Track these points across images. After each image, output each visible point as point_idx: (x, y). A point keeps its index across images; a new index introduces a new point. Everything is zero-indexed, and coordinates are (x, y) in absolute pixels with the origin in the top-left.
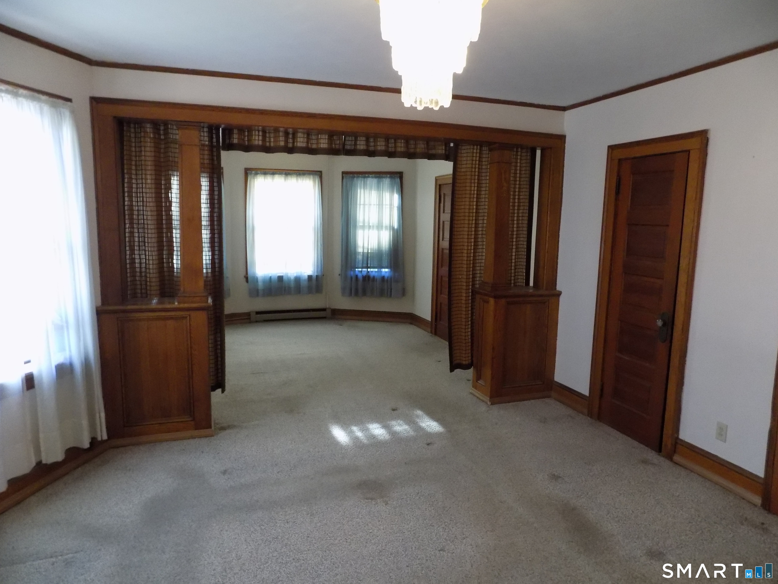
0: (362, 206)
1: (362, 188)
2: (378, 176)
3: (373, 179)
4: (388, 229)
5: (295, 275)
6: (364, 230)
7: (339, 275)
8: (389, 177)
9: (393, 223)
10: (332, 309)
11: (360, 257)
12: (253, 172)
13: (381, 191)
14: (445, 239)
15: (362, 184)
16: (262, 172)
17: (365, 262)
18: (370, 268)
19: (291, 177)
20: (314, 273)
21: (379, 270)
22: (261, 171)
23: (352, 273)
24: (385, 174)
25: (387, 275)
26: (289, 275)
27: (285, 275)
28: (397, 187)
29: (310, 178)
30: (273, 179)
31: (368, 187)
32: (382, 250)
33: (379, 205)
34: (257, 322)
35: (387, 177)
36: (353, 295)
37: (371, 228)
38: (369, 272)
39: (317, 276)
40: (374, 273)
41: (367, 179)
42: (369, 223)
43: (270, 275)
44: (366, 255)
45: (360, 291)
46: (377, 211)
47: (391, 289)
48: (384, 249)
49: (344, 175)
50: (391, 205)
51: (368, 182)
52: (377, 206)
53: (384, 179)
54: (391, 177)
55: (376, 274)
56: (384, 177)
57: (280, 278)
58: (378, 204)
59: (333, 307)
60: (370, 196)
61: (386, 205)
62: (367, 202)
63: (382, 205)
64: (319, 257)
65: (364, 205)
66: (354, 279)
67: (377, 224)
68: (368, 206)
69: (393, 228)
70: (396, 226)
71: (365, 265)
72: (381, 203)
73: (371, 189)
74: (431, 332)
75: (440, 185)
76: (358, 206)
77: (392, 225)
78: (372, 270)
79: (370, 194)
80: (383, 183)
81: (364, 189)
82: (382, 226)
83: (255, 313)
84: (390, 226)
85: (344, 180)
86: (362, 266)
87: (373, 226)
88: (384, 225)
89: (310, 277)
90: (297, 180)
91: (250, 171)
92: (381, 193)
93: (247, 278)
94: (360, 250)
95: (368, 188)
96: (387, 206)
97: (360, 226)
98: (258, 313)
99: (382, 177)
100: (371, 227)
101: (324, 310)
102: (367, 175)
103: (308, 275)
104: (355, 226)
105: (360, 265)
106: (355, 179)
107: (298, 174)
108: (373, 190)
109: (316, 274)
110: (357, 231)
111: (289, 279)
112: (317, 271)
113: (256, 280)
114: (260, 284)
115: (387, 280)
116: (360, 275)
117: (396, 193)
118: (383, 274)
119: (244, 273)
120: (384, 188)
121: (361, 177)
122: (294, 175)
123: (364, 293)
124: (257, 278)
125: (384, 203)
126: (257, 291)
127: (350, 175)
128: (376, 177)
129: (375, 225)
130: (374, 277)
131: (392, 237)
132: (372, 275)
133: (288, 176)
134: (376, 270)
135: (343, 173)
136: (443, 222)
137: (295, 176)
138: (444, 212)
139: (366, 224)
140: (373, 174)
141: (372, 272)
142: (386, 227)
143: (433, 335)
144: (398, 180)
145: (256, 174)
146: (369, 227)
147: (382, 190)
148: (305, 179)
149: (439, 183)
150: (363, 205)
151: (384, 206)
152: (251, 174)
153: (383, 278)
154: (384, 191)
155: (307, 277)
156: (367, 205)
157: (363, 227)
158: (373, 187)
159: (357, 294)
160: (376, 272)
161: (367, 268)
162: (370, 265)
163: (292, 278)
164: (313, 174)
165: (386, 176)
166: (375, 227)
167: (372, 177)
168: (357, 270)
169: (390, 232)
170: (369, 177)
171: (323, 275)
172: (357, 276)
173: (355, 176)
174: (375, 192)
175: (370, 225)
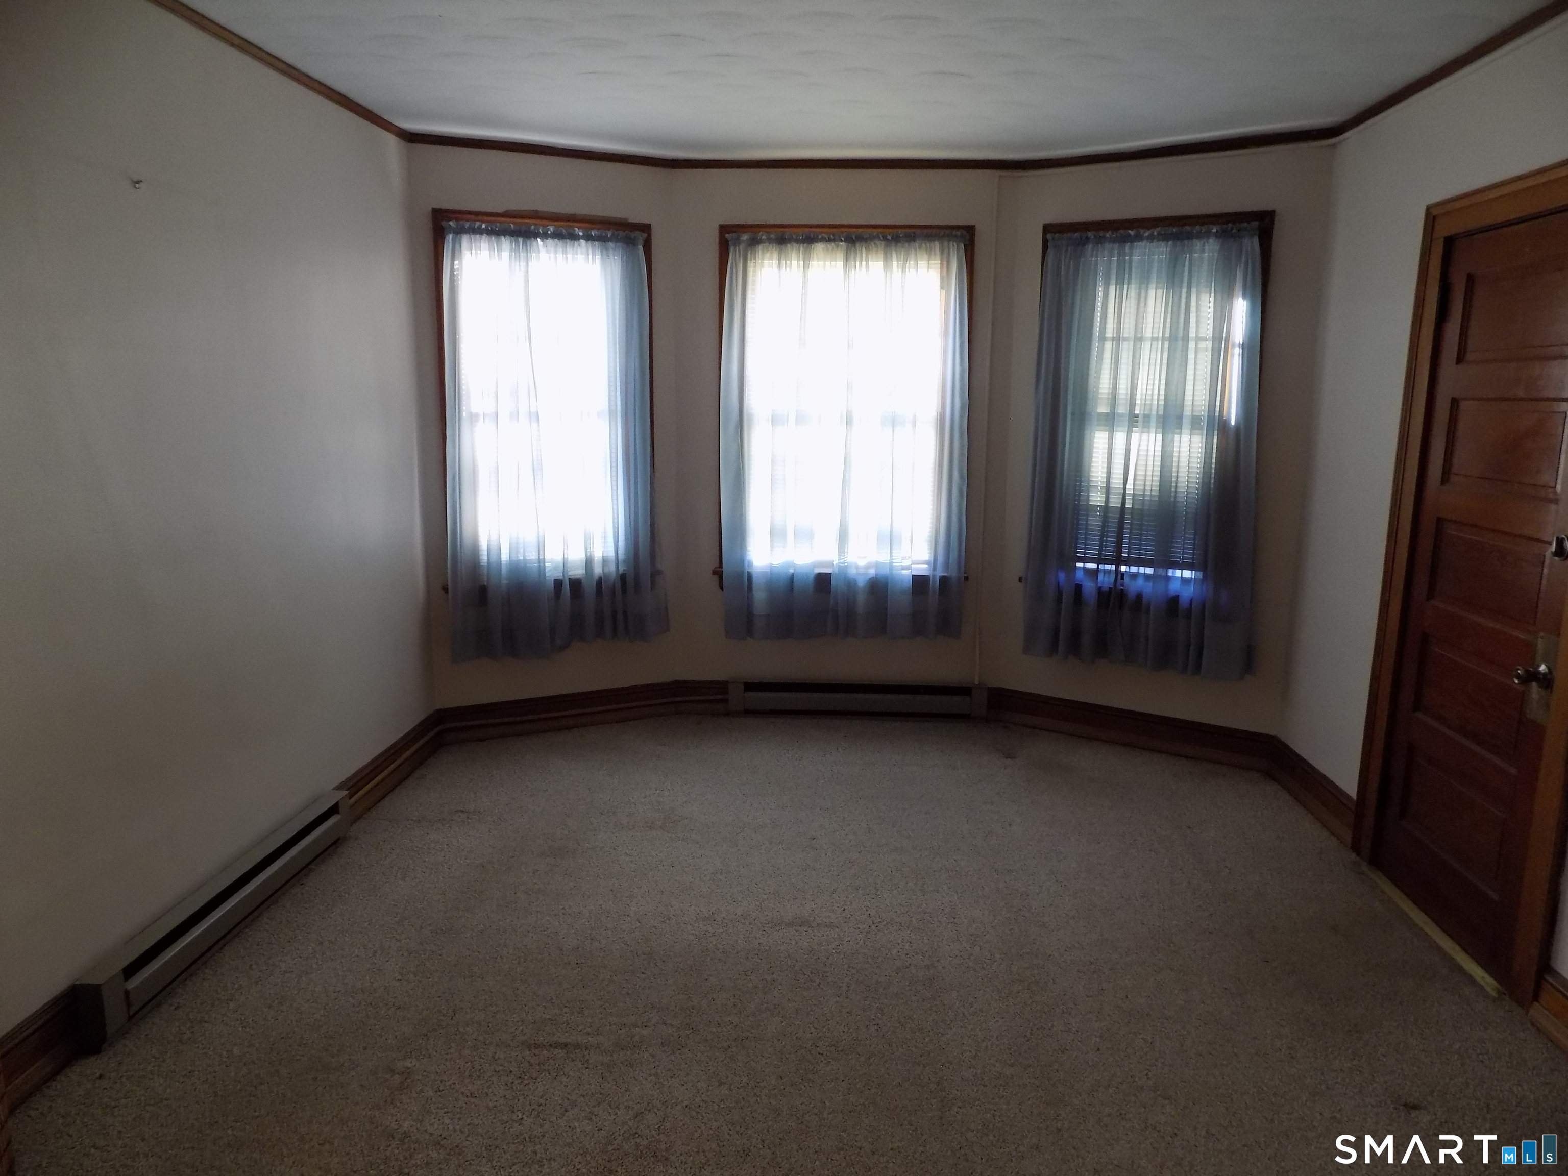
0: (1108, 345)
1: (1113, 281)
2: (1172, 233)
3: (1155, 244)
4: (1201, 429)
5: (872, 572)
6: (1111, 432)
7: (1020, 580)
8: (1217, 236)
9: (1222, 406)
10: (989, 689)
11: (1095, 522)
12: (745, 237)
13: (1184, 290)
14: (1453, 479)
15: (1114, 266)
16: (772, 236)
17: (1112, 539)
18: (1128, 563)
19: (867, 249)
20: (934, 568)
21: (1161, 571)
22: (768, 232)
23: (1062, 576)
24: (1202, 224)
25: (1187, 593)
26: (852, 572)
27: (836, 570)
28: (1246, 268)
29: (930, 252)
30: (807, 259)
31: (1133, 275)
32: (1175, 502)
33: (1173, 339)
34: (749, 712)
35: (1208, 234)
36: (1061, 647)
37: (1140, 423)
38: (1122, 578)
39: (944, 580)
40: (1140, 582)
41: (1131, 248)
42: (1132, 405)
43: (792, 571)
44: (1114, 518)
45: (1087, 640)
46: (1165, 361)
47: (1200, 649)
48: (1182, 498)
49: (1049, 236)
50: (1220, 340)
51: (1136, 258)
52: (1166, 345)
53: (1197, 244)
54: (1223, 235)
55: (1147, 588)
56: (1199, 236)
57: (823, 581)
58: (1167, 335)
59: (995, 682)
60: (1141, 310)
61: (1198, 339)
62: (1128, 330)
63: (1186, 338)
64: (955, 518)
65: (1117, 339)
66: (1068, 597)
67: (1161, 408)
68: (1132, 343)
69: (1223, 425)
70: (1233, 415)
71: (1109, 553)
72: (1181, 334)
73: (1145, 280)
74: (1355, 847)
75: (1449, 242)
76: (1095, 345)
77: (1217, 414)
78: (1134, 569)
79: (1142, 300)
80: (1190, 260)
81: (1120, 282)
82: (1180, 418)
83: (742, 686)
84: (1211, 417)
85: (1051, 252)
86: (1100, 554)
87: (1147, 417)
88: (1187, 412)
89: (919, 582)
90: (887, 260)
91: (734, 235)
92: (1184, 295)
93: (718, 573)
94: (1097, 498)
95: (1133, 281)
96: (1202, 345)
97: (1100, 414)
98: (750, 686)
99: (1190, 237)
100: (1140, 419)
101: (963, 691)
102: (1132, 233)
103: (913, 576)
104: (1082, 418)
105: (1093, 552)
106: (1090, 247)
107: (889, 237)
108: (1152, 286)
109: (940, 573)
110: (1087, 433)
111: (850, 584)
112: (947, 565)
113: (745, 581)
114: (760, 596)
115: (1188, 613)
116: (1089, 586)
117: (1241, 294)
118: (1175, 587)
119: (715, 563)
120: (1194, 279)
121: (1113, 241)
122: (878, 243)
123: (1102, 649)
124: (750, 576)
125: (1192, 334)
126: (750, 615)
127: (1069, 235)
128: (1165, 238)
129: (1154, 413)
130: (1139, 596)
131: (1215, 451)
132: (1133, 587)
133: (858, 245)
134: (1149, 571)
135: (1048, 229)
136: (1455, 402)
137: (881, 244)
138: (1460, 360)
139: (1122, 409)
140: (1155, 227)
141: (1135, 576)
142: (1195, 422)
143: (1364, 866)
144: (1252, 244)
145: (754, 242)
146: (1133, 420)
147: (1185, 285)
148: (913, 256)
149: (1444, 229)
150: (1113, 339)
151: (1192, 345)
152: (737, 242)
153: (1174, 601)
154: (1194, 290)
155: (909, 582)
156: (1125, 339)
157: (1110, 421)
158: (1154, 276)
159: (1074, 648)
160: (1147, 577)
161: (1118, 561)
162: (1128, 553)
163: (861, 583)
164: (940, 238)
165: (1204, 229)
166: (1153, 420)
167: (1151, 239)
168: (1080, 565)
169: (1209, 435)
170: (1139, 238)
171: (966, 578)
172: (1079, 588)
173: (1087, 239)
174: (1160, 292)
175: (1137, 412)
